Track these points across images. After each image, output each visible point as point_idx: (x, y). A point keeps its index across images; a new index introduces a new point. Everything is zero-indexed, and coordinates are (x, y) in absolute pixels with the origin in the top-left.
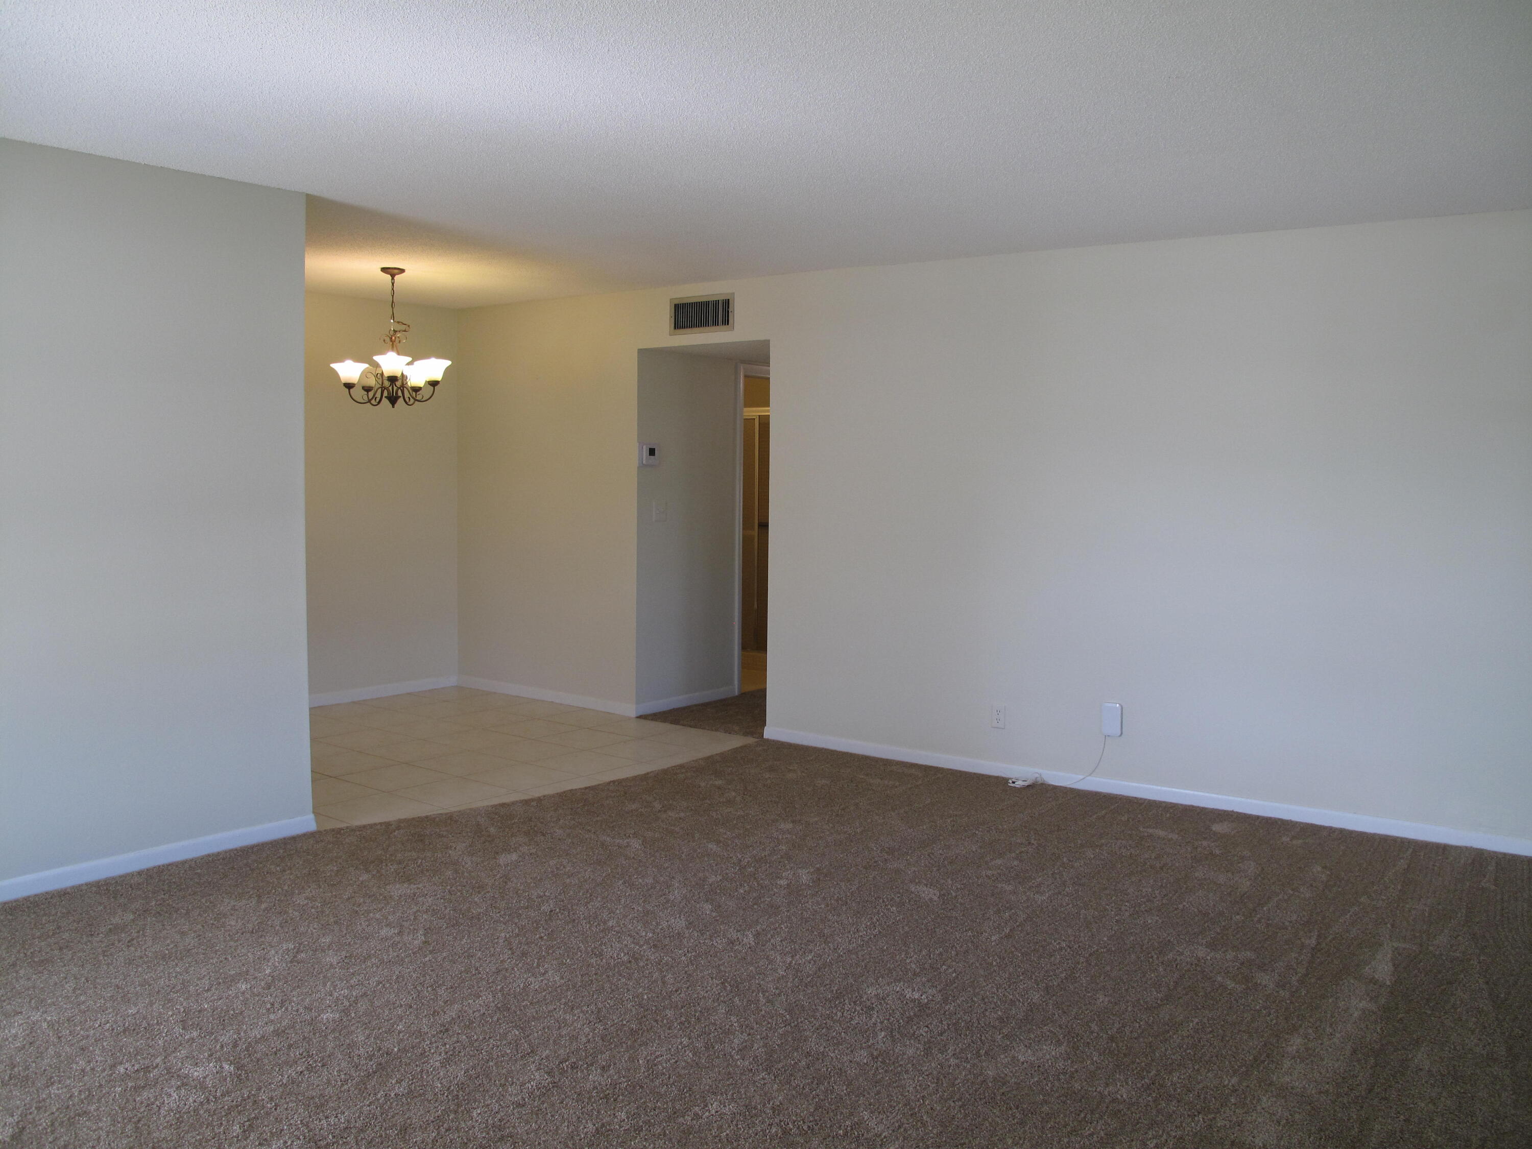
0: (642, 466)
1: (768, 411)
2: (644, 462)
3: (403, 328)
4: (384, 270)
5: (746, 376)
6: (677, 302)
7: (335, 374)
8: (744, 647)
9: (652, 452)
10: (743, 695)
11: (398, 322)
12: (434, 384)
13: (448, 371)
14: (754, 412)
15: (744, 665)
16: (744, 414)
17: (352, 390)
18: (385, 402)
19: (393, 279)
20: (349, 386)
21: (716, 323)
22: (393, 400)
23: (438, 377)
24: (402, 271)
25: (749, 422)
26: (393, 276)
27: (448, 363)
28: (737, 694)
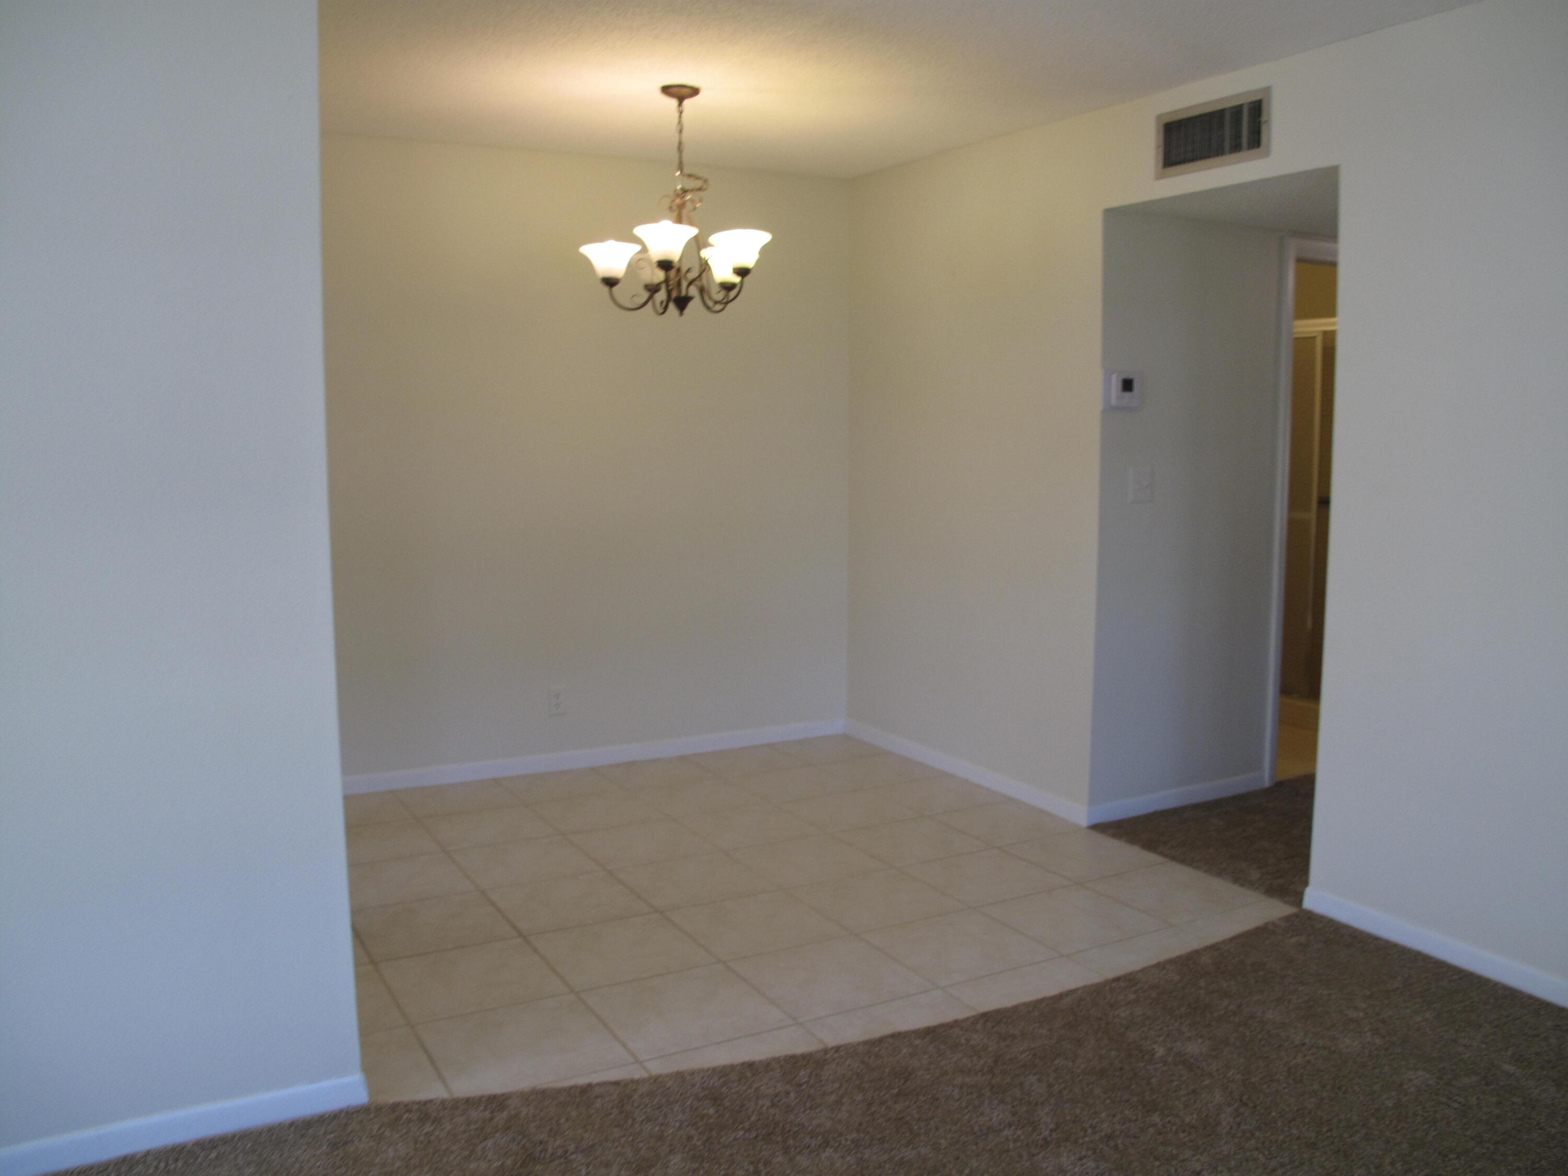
0: (1109, 411)
1: (1334, 324)
2: (1114, 401)
3: (698, 184)
4: (667, 90)
5: (1299, 260)
6: (1168, 119)
7: (586, 263)
8: (1285, 690)
9: (1127, 385)
10: (1279, 786)
11: (690, 176)
12: (742, 272)
13: (765, 251)
14: (1313, 326)
15: (1284, 720)
16: (1295, 330)
17: (615, 289)
18: (672, 307)
19: (680, 104)
20: (610, 282)
21: (1236, 147)
22: (682, 303)
23: (749, 261)
24: (695, 92)
25: (1303, 345)
26: (681, 99)
27: (765, 237)
28: (1266, 783)
